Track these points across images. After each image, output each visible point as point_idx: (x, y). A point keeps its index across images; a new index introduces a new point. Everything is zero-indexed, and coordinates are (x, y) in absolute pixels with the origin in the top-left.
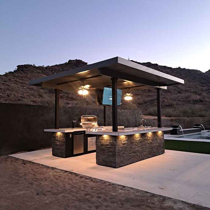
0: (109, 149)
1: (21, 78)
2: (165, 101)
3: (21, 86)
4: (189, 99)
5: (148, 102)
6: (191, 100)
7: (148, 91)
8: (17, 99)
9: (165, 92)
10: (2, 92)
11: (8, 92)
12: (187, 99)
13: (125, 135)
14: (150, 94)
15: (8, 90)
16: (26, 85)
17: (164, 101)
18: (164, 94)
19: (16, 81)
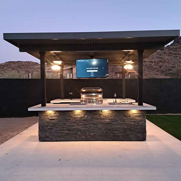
1: (175, 49)
3: (174, 57)
8: (167, 69)
10: (155, 64)
11: (160, 64)
13: (54, 111)
15: (161, 62)
16: (179, 56)
19: (170, 53)
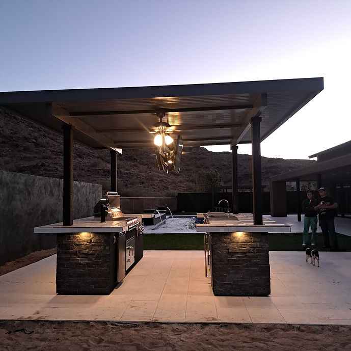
0: (250, 261)
2: (59, 169)
4: (97, 168)
5: (26, 169)
6: (100, 170)
7: (24, 149)
9: (54, 153)
12: (93, 168)
14: (28, 155)
17: (57, 169)
18: (54, 157)
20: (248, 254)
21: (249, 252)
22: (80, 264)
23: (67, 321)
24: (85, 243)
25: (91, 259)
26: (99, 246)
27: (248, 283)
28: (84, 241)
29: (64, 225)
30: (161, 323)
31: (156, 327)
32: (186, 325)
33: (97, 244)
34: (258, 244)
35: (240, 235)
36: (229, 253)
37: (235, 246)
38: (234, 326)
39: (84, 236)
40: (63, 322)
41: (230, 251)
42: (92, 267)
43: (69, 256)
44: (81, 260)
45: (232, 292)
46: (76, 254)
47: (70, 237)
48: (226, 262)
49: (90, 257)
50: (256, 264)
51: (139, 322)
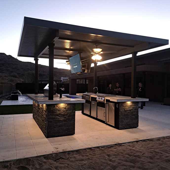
0: (132, 114)
20: (131, 111)
21: (132, 110)
22: (60, 120)
23: (80, 149)
24: (63, 109)
25: (66, 117)
26: (70, 110)
27: (131, 123)
28: (62, 108)
29: (49, 100)
30: (121, 144)
31: (121, 145)
32: (131, 143)
33: (69, 109)
34: (135, 106)
35: (129, 103)
36: (125, 111)
37: (127, 108)
38: (147, 140)
39: (62, 105)
40: (78, 150)
41: (125, 110)
42: (66, 121)
43: (54, 117)
44: (61, 118)
45: (126, 127)
46: (58, 115)
47: (55, 106)
48: (124, 115)
49: (66, 116)
50: (134, 115)
51: (112, 144)
